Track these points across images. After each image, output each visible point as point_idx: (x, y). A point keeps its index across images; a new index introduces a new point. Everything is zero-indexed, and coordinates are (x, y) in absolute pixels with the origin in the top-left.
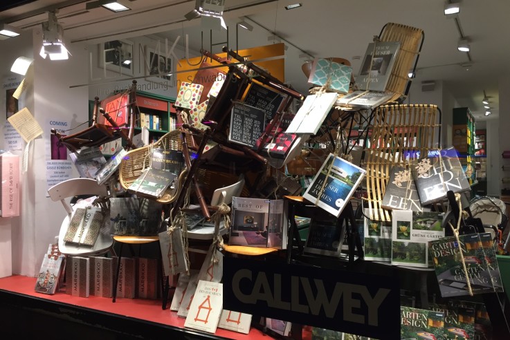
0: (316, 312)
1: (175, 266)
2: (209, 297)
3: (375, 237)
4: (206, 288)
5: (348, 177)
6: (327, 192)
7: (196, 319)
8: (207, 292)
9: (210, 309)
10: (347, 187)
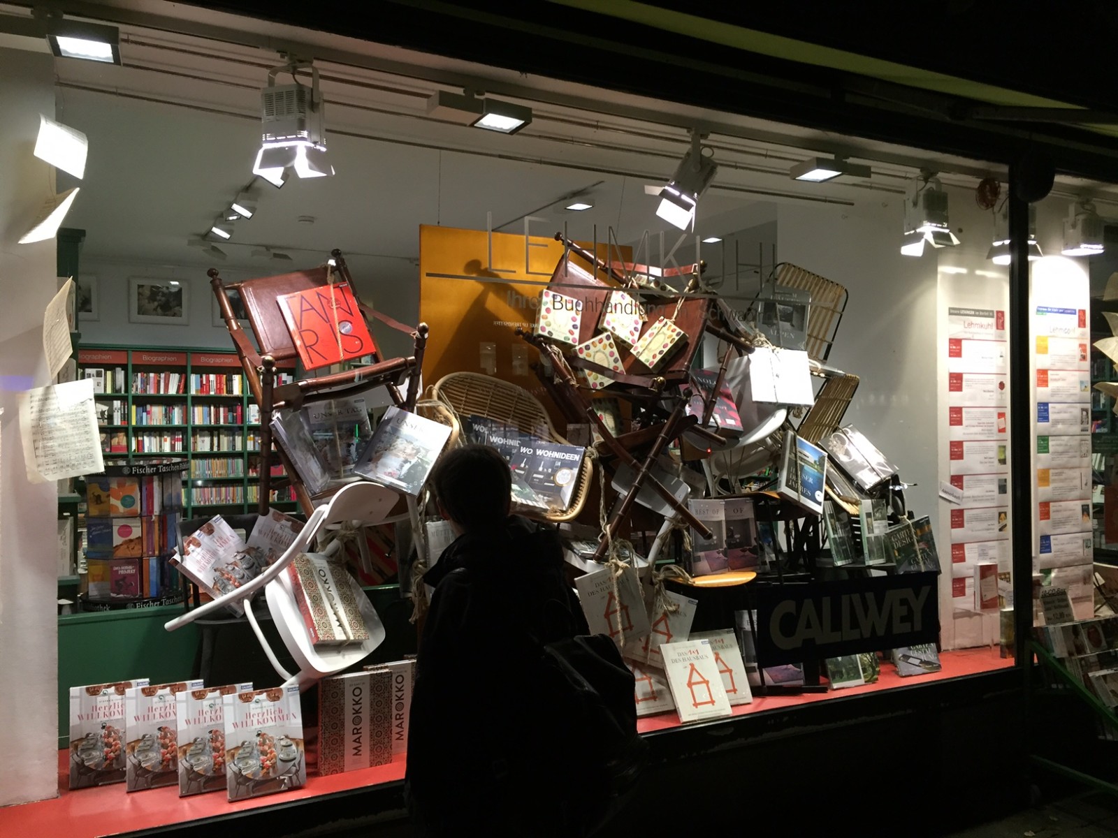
0: (867, 634)
1: (624, 630)
2: (692, 665)
3: (836, 536)
4: (680, 654)
5: (815, 462)
6: (804, 484)
7: (696, 705)
8: (684, 660)
9: (707, 682)
10: (819, 475)
